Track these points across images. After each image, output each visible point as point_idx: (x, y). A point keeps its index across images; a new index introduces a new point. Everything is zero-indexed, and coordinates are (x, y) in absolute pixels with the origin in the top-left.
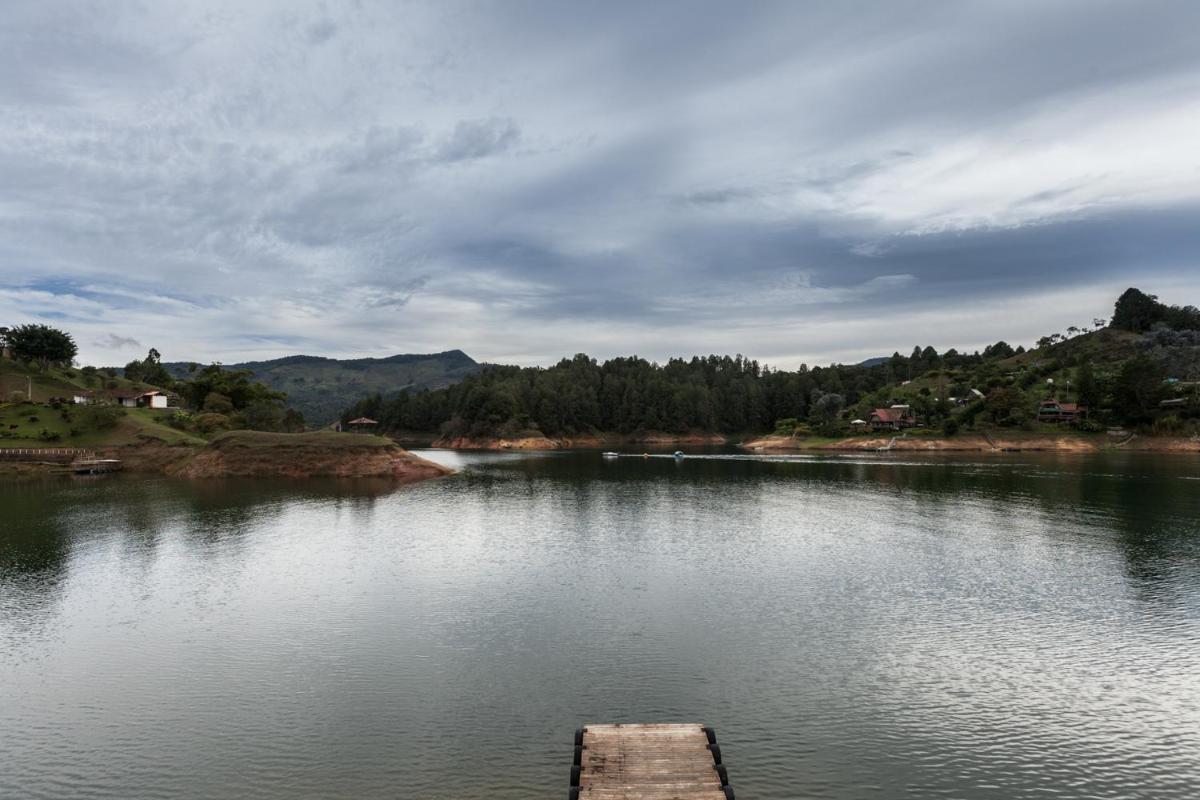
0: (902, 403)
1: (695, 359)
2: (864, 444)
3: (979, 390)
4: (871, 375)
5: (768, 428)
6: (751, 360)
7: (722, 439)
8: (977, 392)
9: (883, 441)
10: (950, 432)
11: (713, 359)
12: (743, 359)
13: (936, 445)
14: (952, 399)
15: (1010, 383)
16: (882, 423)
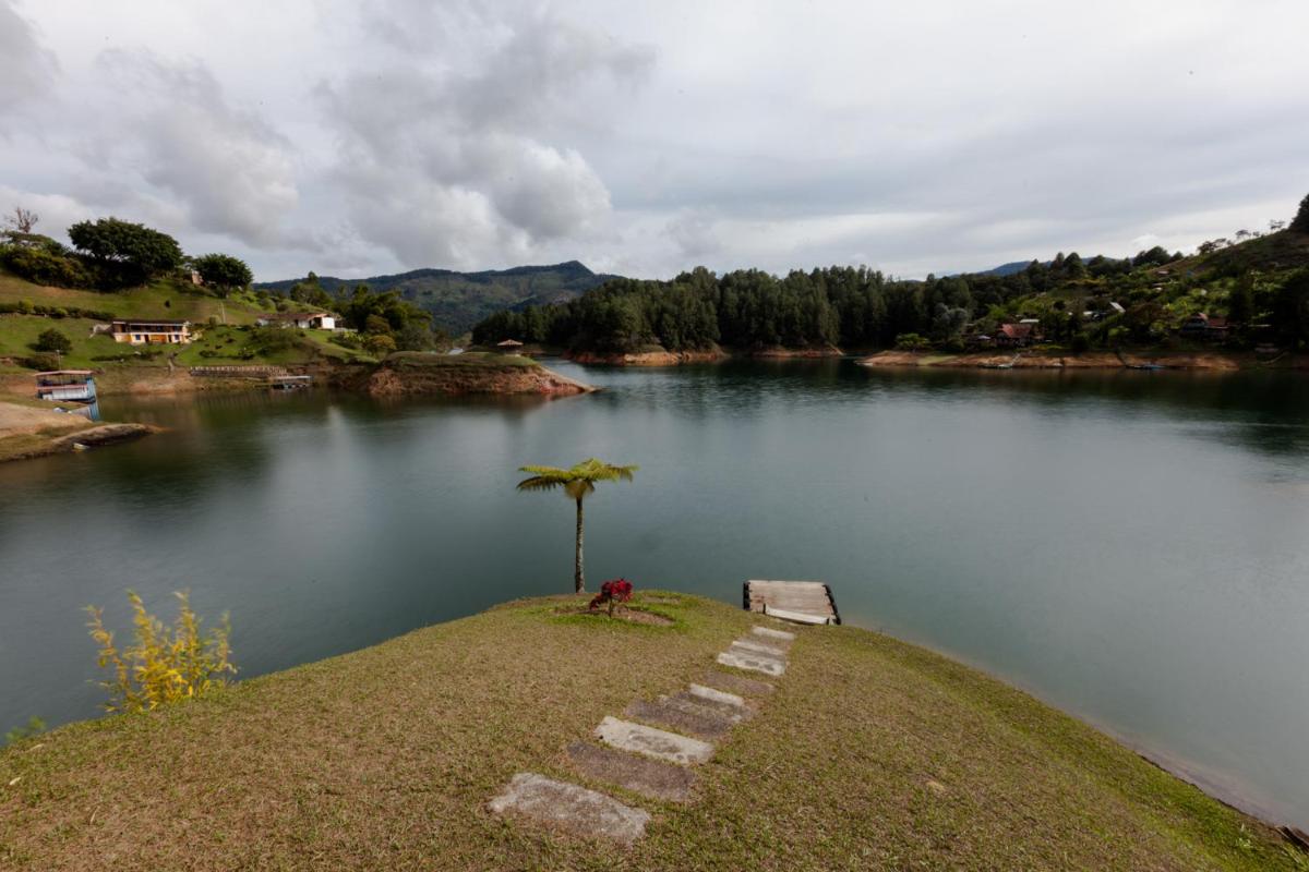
0: (1033, 317)
1: (816, 270)
2: (985, 361)
3: (1120, 304)
4: (1004, 285)
5: (888, 344)
6: (875, 271)
7: (840, 353)
8: (1116, 306)
9: (1006, 358)
10: (1079, 348)
11: (834, 270)
12: (867, 270)
13: (1062, 362)
14: (1089, 313)
15: (1155, 295)
16: (1008, 339)
